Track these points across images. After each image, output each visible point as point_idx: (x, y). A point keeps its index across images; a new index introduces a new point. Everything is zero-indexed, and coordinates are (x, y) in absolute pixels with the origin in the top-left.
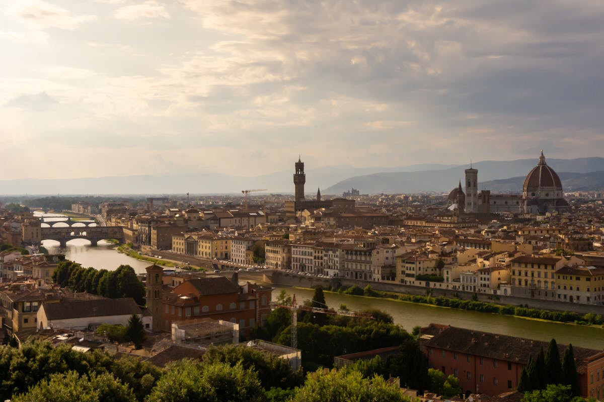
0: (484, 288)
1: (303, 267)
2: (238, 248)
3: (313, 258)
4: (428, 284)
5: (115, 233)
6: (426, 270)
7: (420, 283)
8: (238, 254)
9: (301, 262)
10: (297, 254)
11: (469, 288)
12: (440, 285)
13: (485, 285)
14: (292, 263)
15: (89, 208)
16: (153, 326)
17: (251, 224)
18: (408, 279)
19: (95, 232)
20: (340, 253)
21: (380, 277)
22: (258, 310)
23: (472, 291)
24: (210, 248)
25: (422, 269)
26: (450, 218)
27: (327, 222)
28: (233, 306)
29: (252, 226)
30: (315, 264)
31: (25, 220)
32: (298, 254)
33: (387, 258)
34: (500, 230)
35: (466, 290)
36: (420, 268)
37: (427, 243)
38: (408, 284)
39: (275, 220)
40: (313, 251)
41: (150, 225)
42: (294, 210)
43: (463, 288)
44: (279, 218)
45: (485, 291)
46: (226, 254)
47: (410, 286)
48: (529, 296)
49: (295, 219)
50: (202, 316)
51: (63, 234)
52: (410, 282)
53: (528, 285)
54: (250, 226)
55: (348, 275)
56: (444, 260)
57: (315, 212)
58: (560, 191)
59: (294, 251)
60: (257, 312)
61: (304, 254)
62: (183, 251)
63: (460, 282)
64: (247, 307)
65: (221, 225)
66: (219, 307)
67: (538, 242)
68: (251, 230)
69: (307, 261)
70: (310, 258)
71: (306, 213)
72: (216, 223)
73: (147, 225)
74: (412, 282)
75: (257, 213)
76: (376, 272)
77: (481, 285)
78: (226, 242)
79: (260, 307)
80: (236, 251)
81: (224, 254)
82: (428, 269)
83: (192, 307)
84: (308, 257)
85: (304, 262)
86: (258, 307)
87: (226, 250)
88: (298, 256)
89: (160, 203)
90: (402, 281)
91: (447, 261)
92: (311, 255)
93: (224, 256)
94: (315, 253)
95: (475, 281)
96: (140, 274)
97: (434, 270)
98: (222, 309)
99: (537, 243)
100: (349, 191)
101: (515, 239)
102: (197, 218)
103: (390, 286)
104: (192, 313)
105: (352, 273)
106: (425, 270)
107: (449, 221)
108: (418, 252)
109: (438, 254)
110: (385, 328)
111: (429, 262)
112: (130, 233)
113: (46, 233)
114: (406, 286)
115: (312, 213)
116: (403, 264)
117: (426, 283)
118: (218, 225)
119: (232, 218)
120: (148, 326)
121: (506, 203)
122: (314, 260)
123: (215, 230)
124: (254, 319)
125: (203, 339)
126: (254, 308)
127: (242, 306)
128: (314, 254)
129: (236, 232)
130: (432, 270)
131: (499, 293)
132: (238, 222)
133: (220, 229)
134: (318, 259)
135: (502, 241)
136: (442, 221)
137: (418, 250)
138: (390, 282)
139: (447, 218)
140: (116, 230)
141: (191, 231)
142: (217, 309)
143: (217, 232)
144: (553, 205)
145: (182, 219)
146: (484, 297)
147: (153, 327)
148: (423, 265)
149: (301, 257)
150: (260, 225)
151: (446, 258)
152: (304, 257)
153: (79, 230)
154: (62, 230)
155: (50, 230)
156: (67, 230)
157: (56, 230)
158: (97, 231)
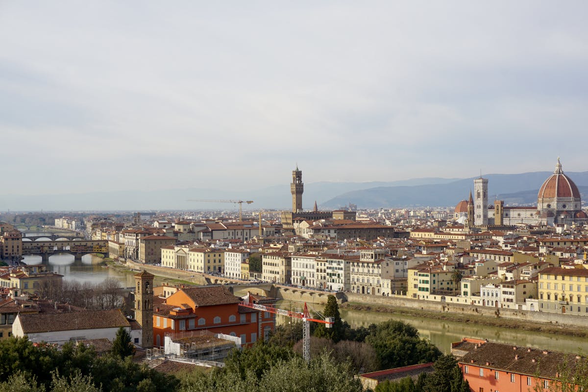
0: (509, 303)
1: (304, 281)
2: (233, 260)
3: (315, 271)
4: (443, 298)
5: (101, 247)
6: (442, 284)
7: (435, 298)
8: (233, 267)
9: (302, 275)
10: (297, 267)
11: (490, 303)
12: (458, 300)
13: (508, 300)
14: (292, 277)
15: (74, 223)
16: (143, 340)
17: (245, 236)
18: (421, 293)
19: (79, 246)
20: (345, 266)
21: (390, 291)
22: (260, 324)
23: (494, 306)
24: (203, 261)
25: (436, 282)
27: (327, 234)
28: (232, 318)
29: (246, 239)
30: (318, 277)
31: (5, 233)
32: (299, 266)
33: (397, 271)
34: (520, 241)
35: (486, 305)
36: (434, 281)
37: (441, 255)
38: (421, 298)
39: (272, 233)
40: (315, 263)
41: (138, 238)
42: (291, 222)
43: (484, 303)
44: (276, 230)
45: (508, 306)
46: (220, 269)
47: (423, 301)
48: (560, 311)
49: (293, 232)
50: (198, 329)
51: (46, 249)
52: (424, 297)
53: (558, 299)
54: (244, 239)
55: (353, 289)
56: (461, 272)
57: (314, 223)
58: (579, 202)
59: (294, 263)
60: (260, 326)
61: (305, 267)
62: (173, 265)
63: (480, 296)
64: (249, 320)
65: (214, 238)
66: (217, 320)
67: (564, 254)
68: (245, 243)
69: (309, 273)
70: (312, 271)
71: (304, 225)
72: (208, 236)
73: (135, 238)
74: (425, 297)
76: (385, 285)
77: (504, 299)
78: (220, 255)
79: (263, 321)
80: (230, 265)
81: (217, 268)
82: (443, 283)
83: (187, 319)
84: (309, 270)
85: (305, 276)
86: (260, 320)
87: (220, 264)
88: (299, 269)
89: (148, 218)
90: (415, 295)
91: (464, 273)
92: (313, 268)
93: (217, 271)
94: (318, 265)
95: (497, 295)
96: (128, 288)
97: (450, 283)
98: (220, 322)
99: (562, 255)
100: (346, 206)
101: (539, 251)
102: (187, 231)
103: (402, 301)
104: (187, 326)
105: (358, 287)
106: (440, 283)
107: (460, 233)
108: (432, 263)
109: (454, 266)
110: (411, 344)
111: (445, 274)
112: (116, 246)
113: (27, 247)
114: (419, 301)
115: (311, 225)
116: (416, 277)
117: (442, 298)
118: (210, 238)
119: (226, 230)
120: (137, 340)
121: (519, 215)
122: (316, 274)
123: (207, 243)
124: (256, 334)
125: (200, 354)
126: (256, 321)
127: (243, 318)
128: (316, 267)
129: (230, 244)
130: (448, 283)
131: (524, 308)
132: (231, 234)
133: (213, 242)
134: (321, 271)
135: (523, 252)
136: (452, 232)
137: (432, 262)
138: (402, 296)
139: (457, 230)
140: (102, 244)
141: (182, 244)
142: (215, 322)
143: (210, 244)
144: (571, 218)
145: (171, 231)
146: (508, 313)
147: (142, 343)
148: (438, 277)
149: (302, 270)
150: (255, 238)
151: (463, 270)
152: (305, 270)
153: (62, 244)
154: (44, 244)
155: (32, 244)
156: (50, 244)
157: (38, 244)
158: (82, 245)
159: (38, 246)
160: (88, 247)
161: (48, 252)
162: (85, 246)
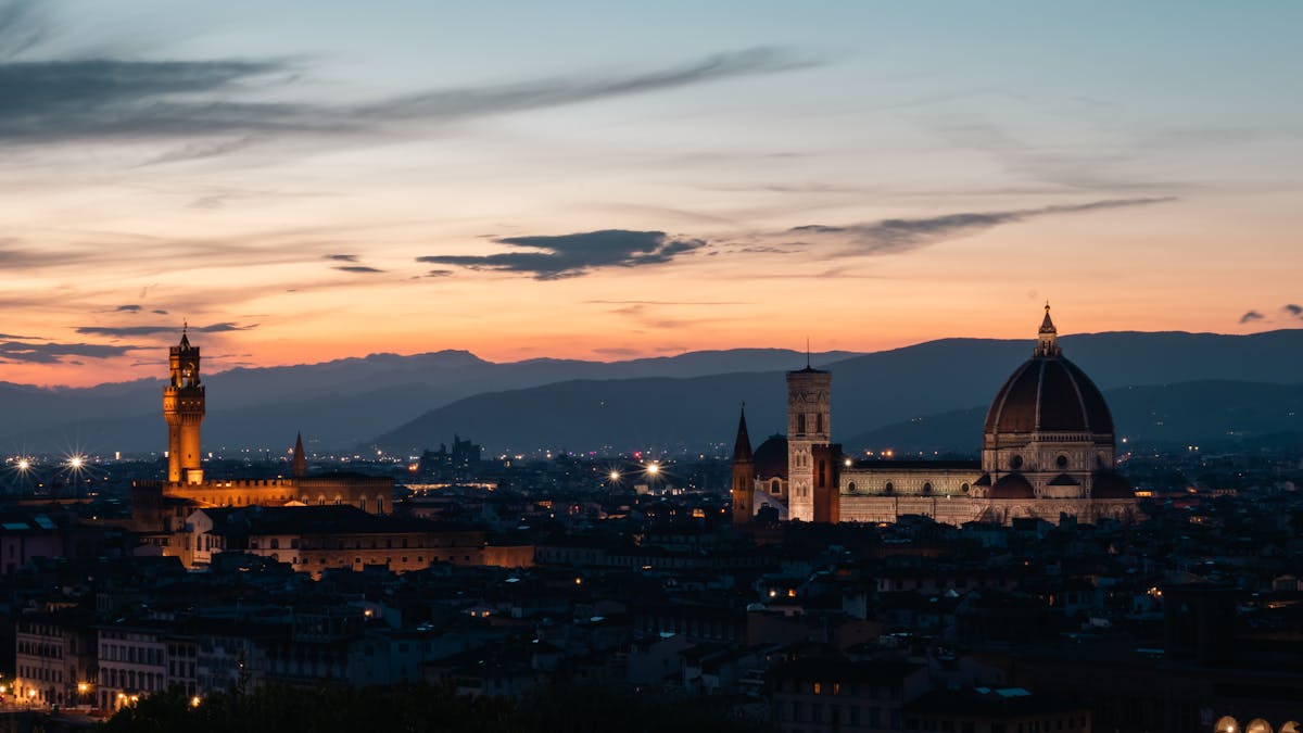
9: (127, 684)
14: (100, 689)
26: (692, 539)
27: (269, 553)
32: (118, 657)
40: (164, 647)
57: (230, 518)
58: (1110, 448)
61: (137, 657)
69: (146, 679)
70: (156, 670)
71: (199, 523)
75: (31, 522)
84: (147, 669)
85: (137, 686)
88: (119, 665)
92: (159, 663)
94: (173, 653)
100: (443, 447)
115: (221, 523)
122: (167, 678)
128: (167, 658)
134: (183, 673)
139: (682, 538)
149: (129, 667)
152: (137, 668)
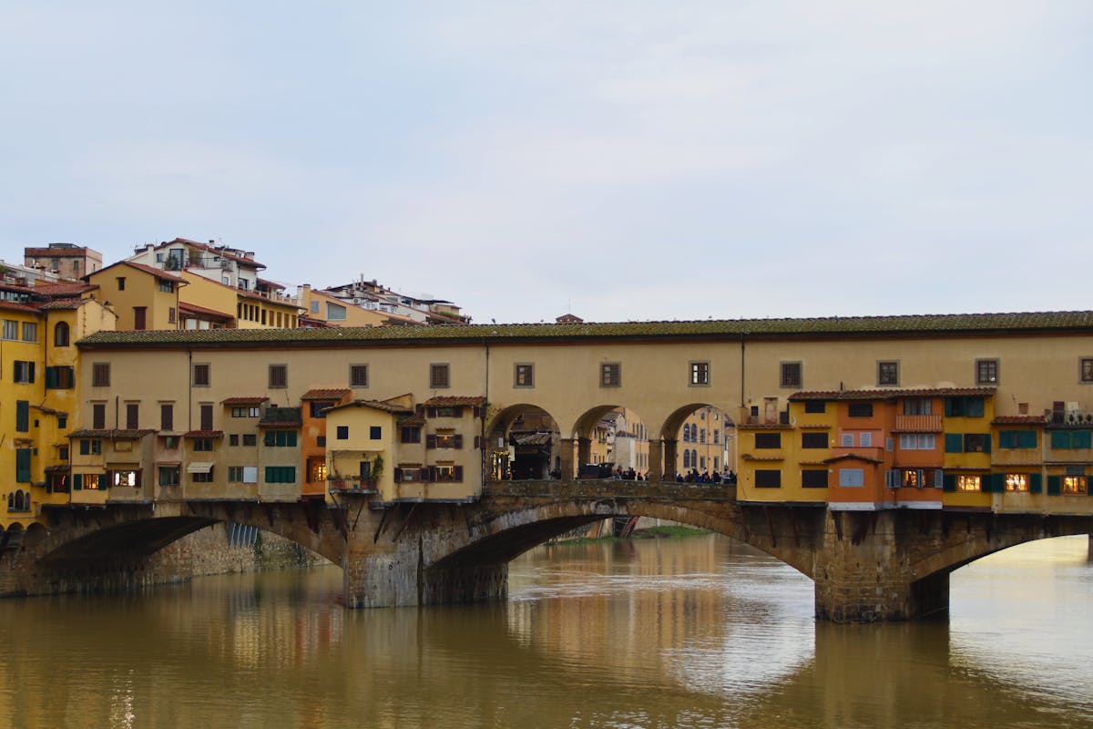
153: (611, 376)
154: (359, 375)
155: (201, 376)
156: (440, 376)
157: (278, 377)
158: (909, 383)
159: (280, 399)
160: (1018, 431)
161: (388, 491)
162: (958, 403)
